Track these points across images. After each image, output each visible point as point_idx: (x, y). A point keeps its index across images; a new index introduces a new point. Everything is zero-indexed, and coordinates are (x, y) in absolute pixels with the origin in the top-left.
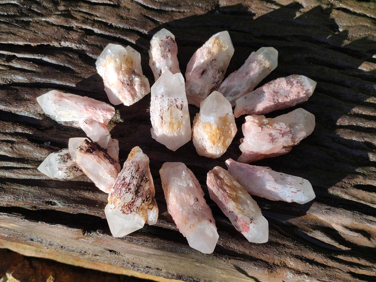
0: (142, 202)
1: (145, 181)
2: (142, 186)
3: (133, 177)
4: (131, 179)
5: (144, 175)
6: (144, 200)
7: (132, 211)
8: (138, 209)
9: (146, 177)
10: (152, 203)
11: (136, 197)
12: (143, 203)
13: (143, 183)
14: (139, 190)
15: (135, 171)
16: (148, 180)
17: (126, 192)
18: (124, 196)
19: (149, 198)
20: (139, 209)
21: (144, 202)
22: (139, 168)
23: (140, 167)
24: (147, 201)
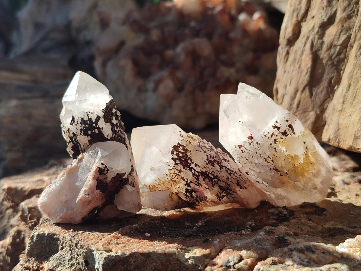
0: (187, 182)
1: (219, 194)
2: (213, 187)
3: (230, 174)
4: (228, 169)
5: (230, 194)
6: (190, 187)
7: (175, 161)
8: (177, 172)
9: (225, 198)
10: (180, 201)
11: (198, 172)
12: (185, 183)
13: (216, 189)
14: (208, 181)
15: (238, 179)
16: (220, 200)
17: (209, 157)
18: (203, 152)
19: (192, 195)
20: (177, 174)
21: (187, 184)
22: (241, 188)
23: (242, 190)
24: (187, 190)
